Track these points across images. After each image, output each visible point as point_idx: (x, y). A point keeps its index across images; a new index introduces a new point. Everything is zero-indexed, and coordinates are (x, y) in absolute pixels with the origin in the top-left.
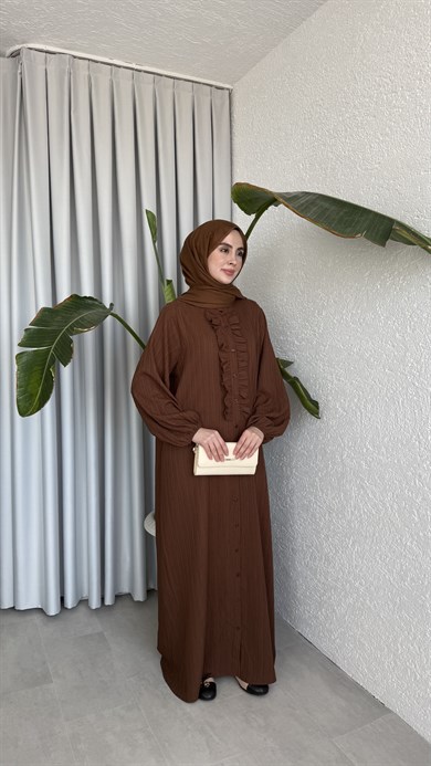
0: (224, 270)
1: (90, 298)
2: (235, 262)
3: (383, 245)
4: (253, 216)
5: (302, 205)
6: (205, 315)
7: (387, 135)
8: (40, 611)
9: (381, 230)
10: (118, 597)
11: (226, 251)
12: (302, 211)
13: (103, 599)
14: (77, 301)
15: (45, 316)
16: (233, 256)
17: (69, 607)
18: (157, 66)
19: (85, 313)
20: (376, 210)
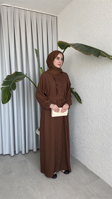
0: (58, 64)
1: (20, 72)
2: (61, 62)
3: (98, 57)
4: (63, 50)
5: (77, 47)
6: (53, 76)
7: (99, 28)
8: (9, 155)
9: (98, 53)
10: (29, 151)
11: (58, 59)
12: (76, 48)
13: (25, 151)
14: (17, 73)
15: (8, 77)
16: (60, 60)
17: (17, 153)
18: (37, 10)
19: (19, 77)
20: (96, 48)
